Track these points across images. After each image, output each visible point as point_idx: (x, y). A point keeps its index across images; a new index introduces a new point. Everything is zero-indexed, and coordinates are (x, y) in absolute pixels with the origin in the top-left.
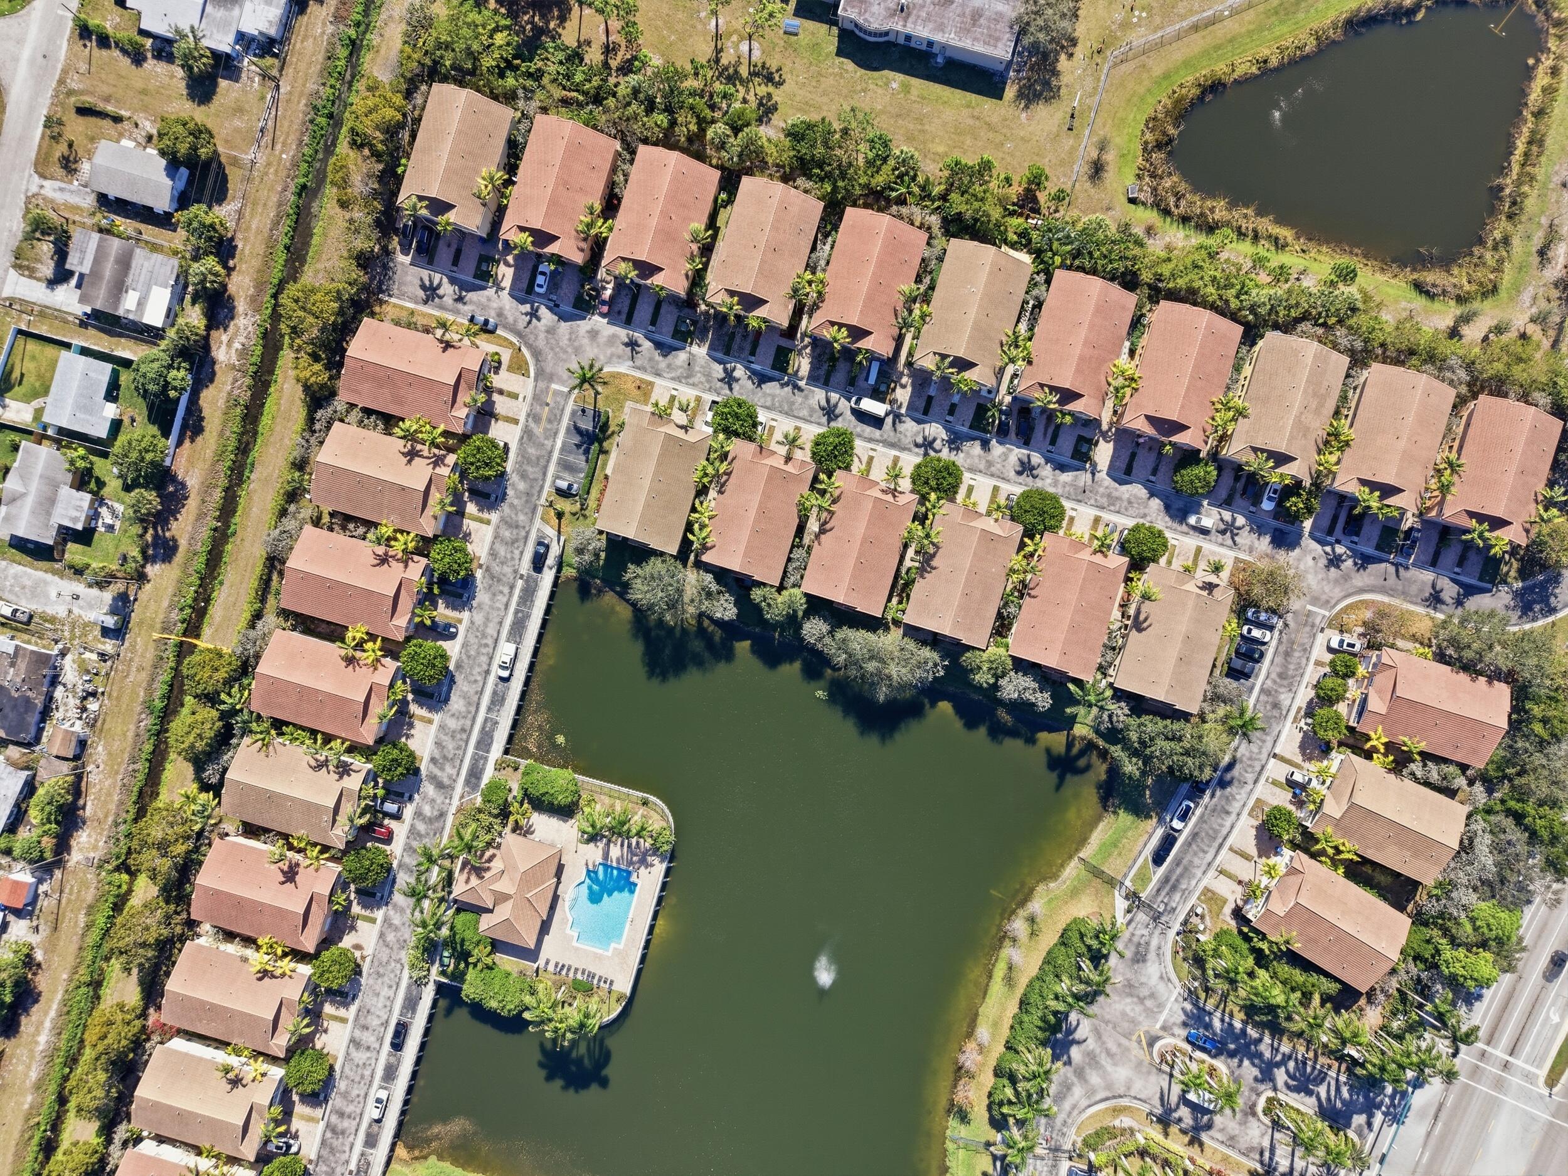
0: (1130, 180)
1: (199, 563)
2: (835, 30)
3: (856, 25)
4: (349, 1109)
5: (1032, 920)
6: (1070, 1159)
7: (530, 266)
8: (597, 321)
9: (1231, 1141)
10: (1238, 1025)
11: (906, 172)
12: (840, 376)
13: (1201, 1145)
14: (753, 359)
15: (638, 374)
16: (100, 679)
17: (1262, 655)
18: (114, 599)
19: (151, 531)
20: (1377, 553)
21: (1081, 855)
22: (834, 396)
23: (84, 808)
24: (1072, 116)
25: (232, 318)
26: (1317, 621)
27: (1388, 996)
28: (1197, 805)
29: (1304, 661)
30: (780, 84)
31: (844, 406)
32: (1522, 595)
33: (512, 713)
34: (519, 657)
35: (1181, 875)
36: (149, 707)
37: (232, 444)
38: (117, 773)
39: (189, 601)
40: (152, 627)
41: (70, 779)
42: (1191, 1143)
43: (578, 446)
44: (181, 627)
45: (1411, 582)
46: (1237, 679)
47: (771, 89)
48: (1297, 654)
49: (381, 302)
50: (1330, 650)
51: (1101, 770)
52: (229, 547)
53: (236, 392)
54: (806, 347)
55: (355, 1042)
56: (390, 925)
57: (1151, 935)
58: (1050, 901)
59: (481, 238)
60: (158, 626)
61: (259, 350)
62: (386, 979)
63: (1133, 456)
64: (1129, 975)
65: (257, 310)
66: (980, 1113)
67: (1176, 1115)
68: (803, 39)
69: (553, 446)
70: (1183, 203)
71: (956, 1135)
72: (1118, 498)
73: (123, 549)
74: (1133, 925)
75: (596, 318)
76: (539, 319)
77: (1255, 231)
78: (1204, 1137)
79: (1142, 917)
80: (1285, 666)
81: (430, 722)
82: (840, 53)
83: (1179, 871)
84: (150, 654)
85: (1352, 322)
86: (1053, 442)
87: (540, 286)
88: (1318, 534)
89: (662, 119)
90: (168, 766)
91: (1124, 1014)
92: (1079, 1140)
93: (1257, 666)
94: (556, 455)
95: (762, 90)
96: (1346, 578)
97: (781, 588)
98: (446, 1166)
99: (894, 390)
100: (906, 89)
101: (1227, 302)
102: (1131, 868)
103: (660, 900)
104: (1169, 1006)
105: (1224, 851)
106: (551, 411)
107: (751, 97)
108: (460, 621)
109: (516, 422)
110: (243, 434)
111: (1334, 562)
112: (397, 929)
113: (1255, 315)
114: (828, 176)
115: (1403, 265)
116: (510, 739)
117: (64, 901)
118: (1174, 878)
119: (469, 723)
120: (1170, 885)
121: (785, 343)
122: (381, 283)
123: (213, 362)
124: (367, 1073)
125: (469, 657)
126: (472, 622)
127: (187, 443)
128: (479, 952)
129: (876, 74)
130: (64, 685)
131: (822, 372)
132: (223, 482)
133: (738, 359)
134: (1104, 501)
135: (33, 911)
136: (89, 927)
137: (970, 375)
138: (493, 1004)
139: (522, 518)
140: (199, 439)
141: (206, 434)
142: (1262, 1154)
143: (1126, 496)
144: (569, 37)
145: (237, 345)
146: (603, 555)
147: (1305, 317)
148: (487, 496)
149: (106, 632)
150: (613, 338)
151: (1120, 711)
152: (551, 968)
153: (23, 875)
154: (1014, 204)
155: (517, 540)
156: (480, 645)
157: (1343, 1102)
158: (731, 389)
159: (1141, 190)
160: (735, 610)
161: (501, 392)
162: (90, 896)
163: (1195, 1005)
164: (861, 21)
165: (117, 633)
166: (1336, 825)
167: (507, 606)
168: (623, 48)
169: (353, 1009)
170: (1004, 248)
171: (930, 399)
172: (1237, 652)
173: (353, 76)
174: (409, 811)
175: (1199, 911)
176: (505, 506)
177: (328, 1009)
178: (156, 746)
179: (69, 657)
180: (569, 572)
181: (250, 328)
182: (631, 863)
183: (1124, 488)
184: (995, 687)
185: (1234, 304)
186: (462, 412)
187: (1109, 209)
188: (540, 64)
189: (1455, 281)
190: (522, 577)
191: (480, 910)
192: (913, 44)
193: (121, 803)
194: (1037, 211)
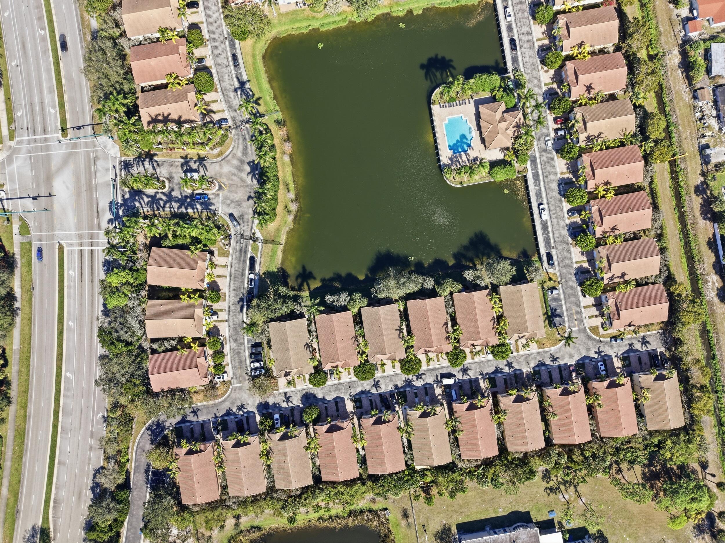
0: (390, 516)
1: (683, 191)
2: (534, 520)
3: (528, 527)
4: (519, 7)
5: (289, 212)
6: (230, 127)
7: (609, 371)
8: (572, 362)
9: (171, 164)
10: (190, 210)
11: (482, 479)
12: (467, 387)
13: (182, 157)
14: (504, 377)
15: (546, 349)
16: (701, 126)
17: (251, 357)
18: (710, 161)
19: (709, 194)
20: (225, 418)
21: (282, 246)
22: (466, 378)
23: (682, 73)
24: (425, 531)
25: (717, 294)
26: (235, 381)
27: (139, 250)
28: (248, 287)
29: (233, 363)
30: (546, 489)
31: (460, 376)
32: (162, 429)
33: (531, 193)
34: (539, 216)
35: (240, 257)
36: (675, 125)
37: (693, 244)
38: (675, 93)
39: (679, 174)
40: (690, 157)
41: (694, 82)
42: (186, 156)
43: (556, 309)
44: (678, 162)
45: (208, 413)
46: (255, 343)
47: (548, 486)
48: (237, 364)
49: (661, 328)
50: (225, 372)
51: (291, 282)
52: (674, 203)
53: (701, 265)
54: (485, 391)
55: (530, 33)
56: (538, 86)
57: (241, 229)
58: (286, 223)
59: (634, 373)
60: (687, 159)
61: (700, 286)
62: (529, 65)
63: (338, 410)
64: (241, 209)
65: (709, 301)
66: (273, 127)
67: (197, 164)
68: (545, 511)
69: (566, 305)
70: (366, 518)
71: (278, 113)
72: (335, 391)
73: (716, 182)
74: (250, 229)
75: (573, 363)
76: (596, 353)
77: (333, 521)
78: (182, 161)
79: (248, 234)
80: (240, 357)
81: (561, 174)
82: (528, 513)
83: (242, 258)
84: (685, 145)
85: (281, 503)
86: (371, 400)
87: (601, 365)
88: (251, 414)
89: (587, 454)
90: (656, 105)
91: (236, 193)
92: (230, 136)
93: (250, 352)
94: (563, 302)
95: (551, 483)
96: (233, 403)
97: (451, 293)
98: (470, 3)
99: (443, 392)
100: (495, 511)
101: (333, 488)
102: (262, 250)
103: (437, 148)
104: (220, 204)
105: (228, 274)
106: (573, 318)
107: (554, 479)
108: (569, 219)
109: (585, 307)
110: (690, 250)
111: (241, 407)
112: (535, 86)
113: (320, 489)
114: (512, 462)
115: (269, 534)
116: (526, 182)
117: (672, 32)
118: (243, 255)
119: (546, 181)
120: (243, 251)
121: (495, 390)
122: (665, 337)
123: (716, 273)
124: (519, 24)
125: (558, 206)
126: (564, 220)
127: (711, 236)
128: (499, 94)
129: (510, 511)
130: (714, 117)
131: (474, 385)
132: (689, 227)
133: (509, 374)
134: (340, 387)
135: (683, 22)
136: (657, 27)
137: (419, 413)
138: (484, 76)
139: (564, 271)
140: (707, 240)
141: (705, 244)
142: (158, 165)
143: (333, 393)
144: (638, 468)
145: (710, 284)
146: (526, 272)
147: (300, 496)
148: (582, 273)
149: (707, 146)
150: (563, 358)
151: (298, 310)
152: (467, 101)
153: (694, 35)
154: (432, 486)
155: (562, 261)
156: (556, 213)
157: (136, 200)
158: (507, 361)
159: (384, 515)
160: (465, 276)
161: (596, 316)
162: (663, 39)
163: (210, 210)
164: (528, 529)
165: (703, 148)
166: (195, 306)
167: (553, 233)
168: (614, 474)
169: (537, 47)
170: (429, 467)
171: (427, 395)
172: (260, 353)
173: (715, 412)
174: (553, 134)
175: (227, 247)
176: (573, 272)
177: (546, 42)
178: (664, 110)
179: (717, 129)
180: (535, 258)
181: (708, 293)
182: (456, 157)
183: (335, 396)
184: (350, 295)
185: (330, 489)
186: (611, 302)
187: (393, 502)
188: (646, 452)
189: (247, 538)
190: (553, 248)
191: (508, 110)
192: (501, 529)
193: (668, 82)
194: (422, 487)
